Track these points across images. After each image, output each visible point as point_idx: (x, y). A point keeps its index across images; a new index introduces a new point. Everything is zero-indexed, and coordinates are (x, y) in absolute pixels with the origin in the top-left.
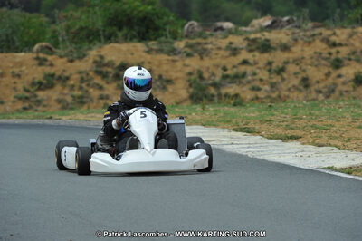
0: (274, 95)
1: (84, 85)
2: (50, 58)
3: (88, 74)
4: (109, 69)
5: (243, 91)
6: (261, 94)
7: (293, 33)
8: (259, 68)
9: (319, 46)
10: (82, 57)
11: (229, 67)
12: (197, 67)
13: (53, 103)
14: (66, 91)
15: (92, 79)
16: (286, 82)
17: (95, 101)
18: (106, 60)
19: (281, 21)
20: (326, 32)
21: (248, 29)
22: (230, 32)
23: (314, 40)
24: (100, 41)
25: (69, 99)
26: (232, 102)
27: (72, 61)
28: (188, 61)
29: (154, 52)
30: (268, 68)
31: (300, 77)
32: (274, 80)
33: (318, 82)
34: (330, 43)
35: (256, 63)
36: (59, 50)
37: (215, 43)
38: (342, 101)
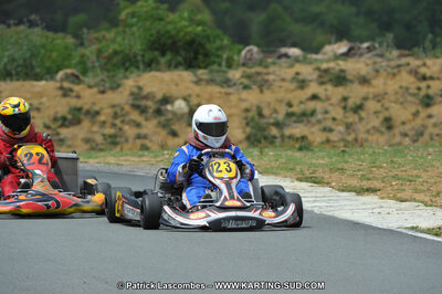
0: (350, 138)
1: (118, 122)
2: (76, 88)
3: (122, 109)
4: (149, 103)
5: (313, 133)
6: (334, 137)
7: (375, 63)
8: (331, 105)
9: (406, 79)
10: (116, 87)
11: (295, 102)
12: (256, 102)
13: (79, 142)
14: (95, 128)
15: (127, 114)
16: (364, 122)
17: (131, 141)
18: (145, 92)
19: (359, 48)
20: (414, 62)
21: (319, 56)
22: (297, 60)
23: (400, 72)
24: (138, 68)
25: (99, 139)
26: (297, 146)
27: (103, 92)
28: (245, 94)
29: (204, 83)
30: (343, 104)
31: (381, 117)
32: (350, 120)
33: (403, 123)
34: (419, 76)
35: (328, 99)
36: (88, 79)
37: (278, 73)
38: (432, 146)
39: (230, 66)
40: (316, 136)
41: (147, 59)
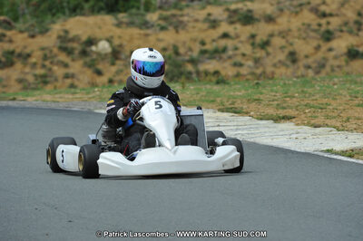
0: (259, 71)
1: (47, 63)
2: (9, 33)
3: (51, 51)
4: (75, 45)
5: (225, 68)
6: (244, 71)
7: (279, 3)
8: (241, 42)
9: (308, 17)
10: (44, 31)
11: (208, 41)
12: (172, 42)
13: (13, 82)
14: (27, 70)
15: (56, 56)
16: (271, 57)
17: (60, 79)
18: (71, 35)
20: (315, 2)
22: (208, 3)
23: (302, 10)
24: (64, 13)
25: (30, 79)
26: (214, 80)
27: (33, 36)
28: (162, 35)
29: (124, 25)
30: (251, 41)
31: (287, 51)
32: (258, 55)
33: (307, 57)
34: (319, 13)
35: (237, 36)
36: (19, 25)
37: (192, 15)
38: (336, 77)
39: (148, 9)
40: (227, 70)
41: (72, 5)
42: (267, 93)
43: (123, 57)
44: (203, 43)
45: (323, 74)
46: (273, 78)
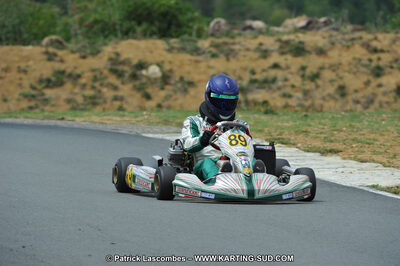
0: (307, 103)
1: (97, 84)
2: (60, 53)
3: (101, 73)
4: (126, 68)
5: (274, 98)
6: (292, 102)
7: (331, 36)
8: (292, 73)
9: (359, 51)
10: (96, 53)
11: (258, 70)
12: (222, 69)
13: (62, 102)
14: (77, 90)
15: (106, 78)
16: (320, 90)
17: (109, 101)
18: (122, 58)
19: (317, 22)
20: (366, 36)
21: (280, 29)
22: (260, 32)
23: (353, 44)
24: (116, 36)
25: (80, 99)
26: (263, 109)
27: (84, 57)
28: (213, 62)
29: (175, 51)
30: (301, 73)
31: (336, 85)
32: (307, 87)
33: (356, 91)
34: (371, 49)
35: (288, 67)
36: (71, 45)
37: (243, 43)
38: (384, 113)
39: (200, 34)
40: (276, 101)
41: (124, 29)
42: (315, 126)
43: (172, 82)
44: (253, 72)
45: (371, 109)
46: (321, 111)
